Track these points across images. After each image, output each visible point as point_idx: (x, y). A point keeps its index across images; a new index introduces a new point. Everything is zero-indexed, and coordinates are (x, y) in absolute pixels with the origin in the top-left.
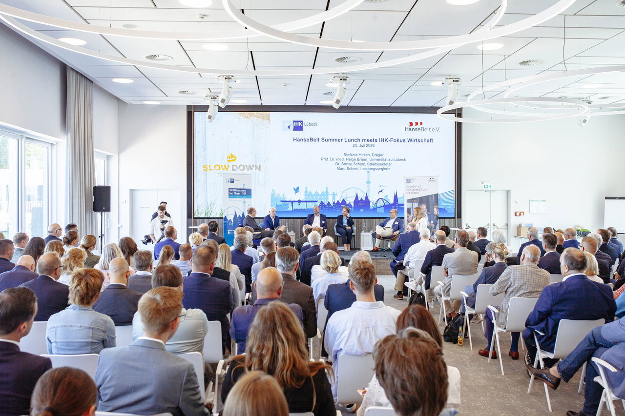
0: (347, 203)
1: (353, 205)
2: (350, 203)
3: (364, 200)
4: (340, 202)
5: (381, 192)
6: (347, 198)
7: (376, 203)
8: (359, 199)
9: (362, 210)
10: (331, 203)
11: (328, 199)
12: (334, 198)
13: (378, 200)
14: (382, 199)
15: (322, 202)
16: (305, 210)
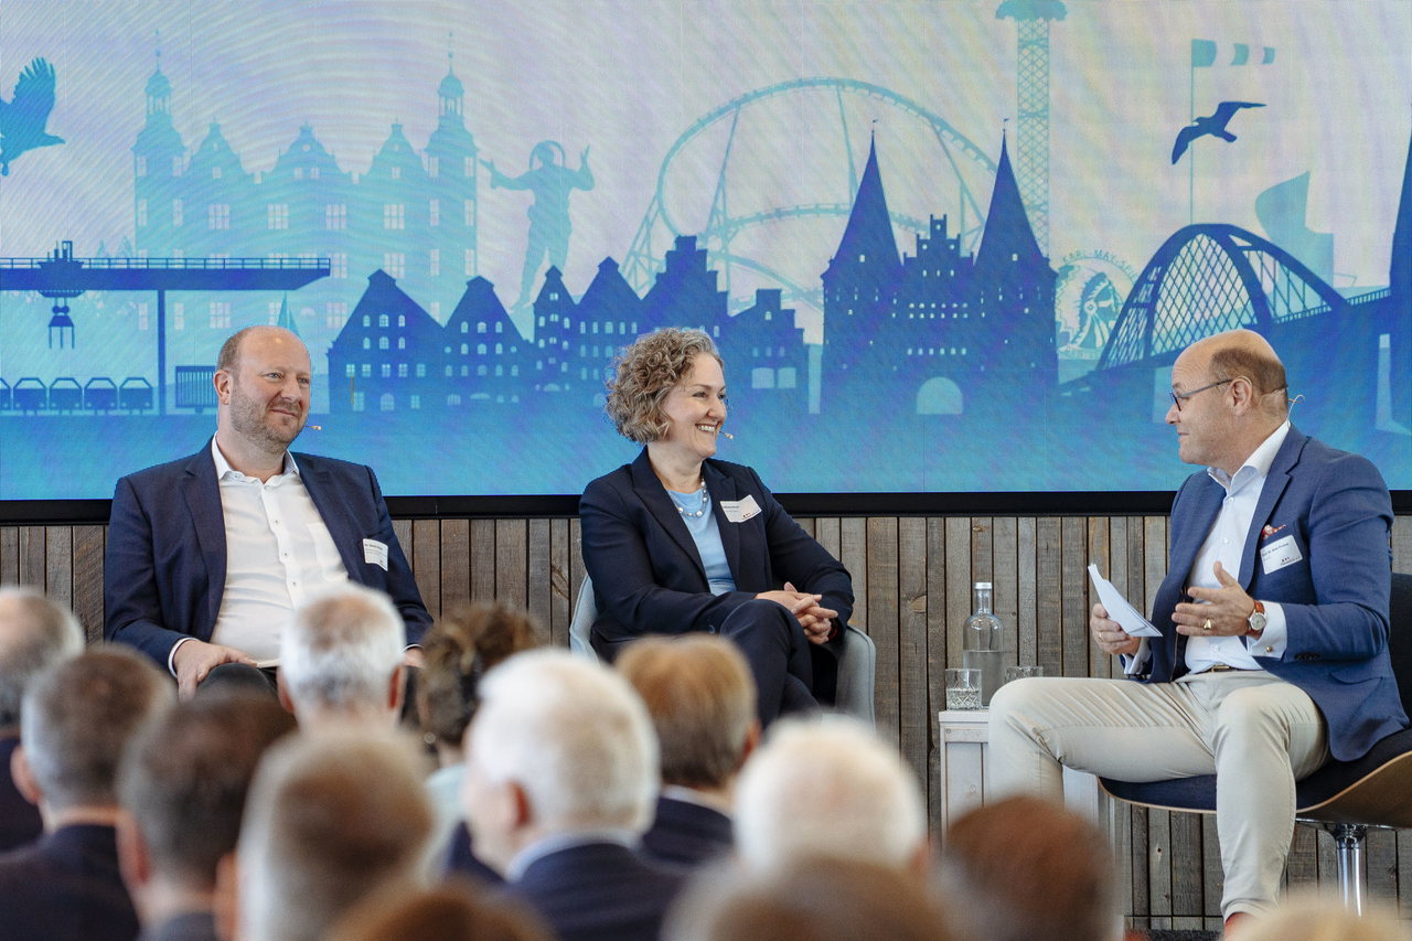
0: (740, 294)
1: (812, 327)
2: (768, 298)
3: (971, 246)
4: (641, 283)
5: (1205, 143)
6: (728, 229)
7: (1146, 296)
8: (906, 246)
9: (939, 395)
10: (518, 300)
11: (470, 238)
12: (547, 222)
13: (1164, 257)
14: (1221, 233)
15: (381, 281)
16: (139, 397)
